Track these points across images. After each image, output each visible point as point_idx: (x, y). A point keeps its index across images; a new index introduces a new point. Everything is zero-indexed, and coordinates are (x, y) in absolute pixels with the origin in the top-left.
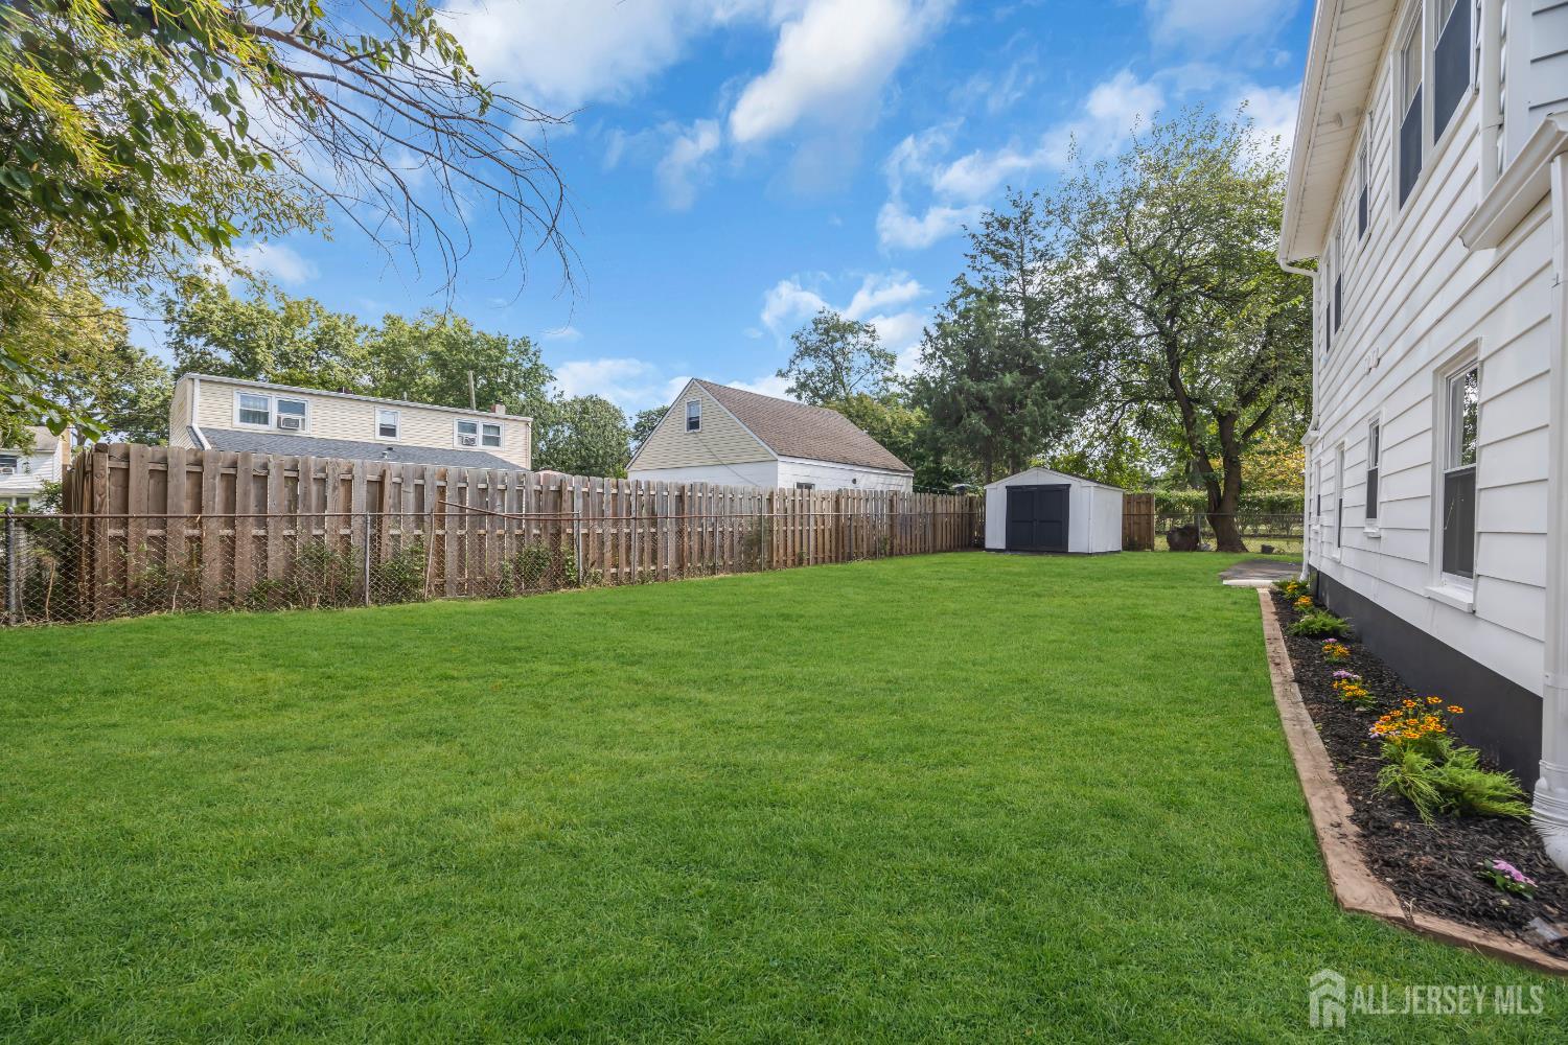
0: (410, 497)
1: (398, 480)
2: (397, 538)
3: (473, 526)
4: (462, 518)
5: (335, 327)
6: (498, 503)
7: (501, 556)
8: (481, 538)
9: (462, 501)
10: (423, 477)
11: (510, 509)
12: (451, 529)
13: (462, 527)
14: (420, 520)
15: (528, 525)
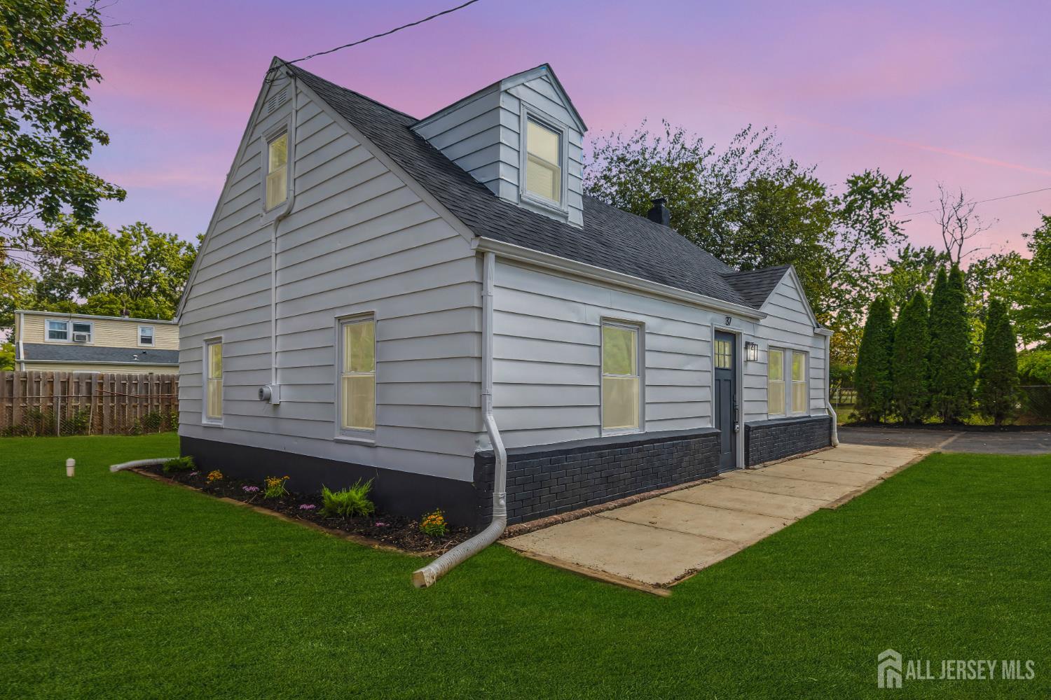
0: (84, 388)
1: (77, 380)
2: (76, 407)
3: (119, 401)
4: (112, 396)
5: (161, 244)
6: (133, 390)
7: (134, 416)
8: (124, 407)
9: (113, 389)
10: (91, 379)
11: (141, 392)
12: (107, 404)
13: (113, 402)
14: (89, 399)
15: (152, 401)
